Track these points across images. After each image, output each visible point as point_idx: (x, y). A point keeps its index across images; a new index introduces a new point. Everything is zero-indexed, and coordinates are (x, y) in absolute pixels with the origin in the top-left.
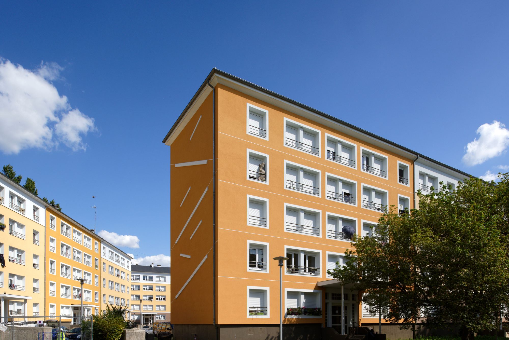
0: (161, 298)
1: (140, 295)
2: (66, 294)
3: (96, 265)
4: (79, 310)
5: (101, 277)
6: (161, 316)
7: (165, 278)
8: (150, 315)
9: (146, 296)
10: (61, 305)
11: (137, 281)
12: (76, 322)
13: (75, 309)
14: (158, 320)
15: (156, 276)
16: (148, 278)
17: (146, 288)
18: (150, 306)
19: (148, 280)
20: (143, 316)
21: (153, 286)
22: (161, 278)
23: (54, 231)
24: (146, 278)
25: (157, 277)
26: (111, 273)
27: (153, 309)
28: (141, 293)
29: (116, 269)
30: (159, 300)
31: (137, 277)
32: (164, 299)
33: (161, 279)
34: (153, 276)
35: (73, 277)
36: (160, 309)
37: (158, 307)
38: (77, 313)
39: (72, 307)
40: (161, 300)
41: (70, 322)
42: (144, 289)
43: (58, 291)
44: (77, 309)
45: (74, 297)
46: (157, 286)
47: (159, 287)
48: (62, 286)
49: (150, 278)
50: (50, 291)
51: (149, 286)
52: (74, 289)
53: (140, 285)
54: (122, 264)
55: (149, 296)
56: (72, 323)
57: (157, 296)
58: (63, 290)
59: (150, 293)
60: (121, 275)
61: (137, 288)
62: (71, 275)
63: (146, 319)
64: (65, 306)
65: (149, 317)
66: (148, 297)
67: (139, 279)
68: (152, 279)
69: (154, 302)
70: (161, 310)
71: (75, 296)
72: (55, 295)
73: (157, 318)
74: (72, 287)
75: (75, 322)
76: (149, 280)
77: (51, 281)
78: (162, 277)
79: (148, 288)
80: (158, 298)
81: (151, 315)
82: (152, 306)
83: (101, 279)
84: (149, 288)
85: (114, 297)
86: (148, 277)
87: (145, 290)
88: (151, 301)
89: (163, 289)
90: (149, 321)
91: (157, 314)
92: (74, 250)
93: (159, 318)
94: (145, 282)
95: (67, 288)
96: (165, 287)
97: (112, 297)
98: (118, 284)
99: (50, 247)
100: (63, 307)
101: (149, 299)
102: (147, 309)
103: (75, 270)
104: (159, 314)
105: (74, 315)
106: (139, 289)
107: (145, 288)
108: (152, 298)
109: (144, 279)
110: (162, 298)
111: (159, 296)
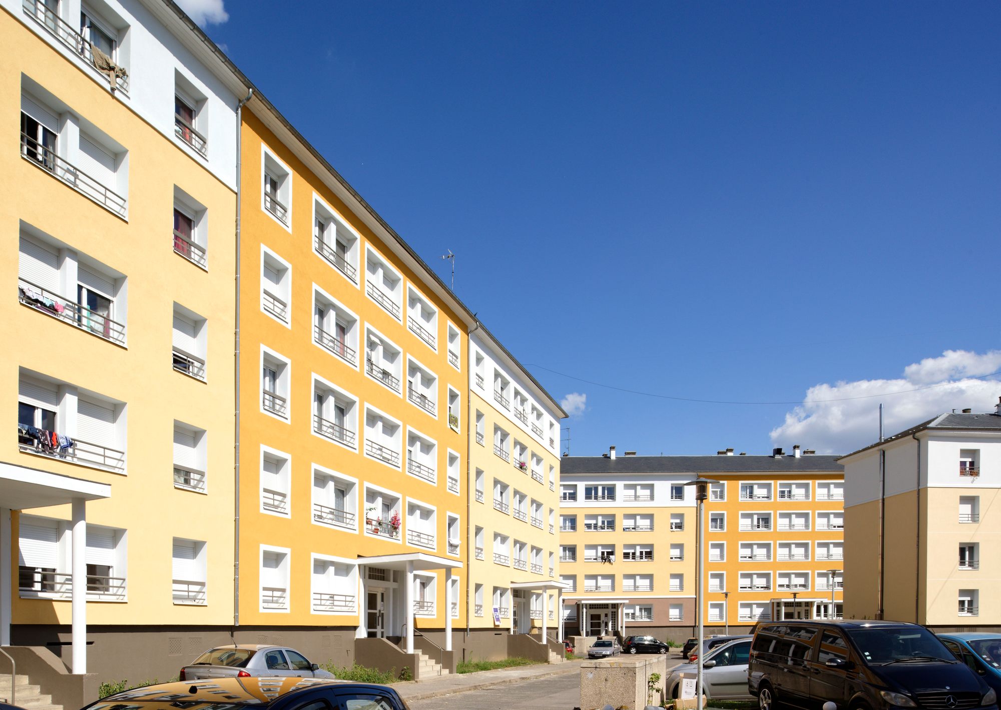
0: (638, 554)
1: (576, 545)
2: (339, 513)
3: (450, 416)
4: (388, 580)
5: (468, 463)
6: (638, 608)
7: (651, 487)
8: (605, 606)
9: (594, 547)
10: (315, 555)
11: (569, 503)
12: (379, 627)
13: (374, 573)
14: (630, 620)
15: (624, 485)
16: (600, 493)
17: (593, 522)
18: (605, 577)
19: (600, 499)
20: (585, 610)
21: (614, 516)
22: (638, 488)
23: (284, 230)
24: (593, 491)
25: (627, 487)
26: (501, 454)
27: (613, 587)
28: (581, 537)
29: (516, 443)
30: (634, 558)
31: (568, 492)
32: (649, 555)
33: (640, 491)
34: (615, 485)
35: (365, 447)
36: (636, 587)
37: (631, 582)
38: (382, 594)
39: (359, 566)
40: (638, 559)
41: (355, 628)
42: (589, 526)
43: (301, 497)
44: (383, 579)
45: (369, 527)
46: (628, 516)
47: (633, 517)
48: (321, 480)
49: (606, 491)
50: (261, 490)
51: (603, 516)
52: (372, 495)
53: (576, 516)
54: (535, 430)
55: (604, 546)
56: (362, 633)
57: (627, 546)
58: (326, 496)
59: (605, 537)
60: (531, 465)
61: (567, 525)
62: (357, 437)
63: (593, 617)
64: (332, 563)
65: (602, 612)
66: (600, 550)
67: (573, 497)
68: (611, 493)
69: (619, 565)
70: (640, 589)
71: (374, 523)
72: (288, 510)
73: (627, 614)
74: (361, 485)
75: (375, 628)
76: (603, 497)
77: (265, 444)
78: (644, 487)
79: (600, 524)
80: (628, 554)
81: (607, 605)
82: (612, 577)
83: (468, 469)
84: (603, 522)
85: (510, 542)
86: (600, 489)
87: (593, 530)
88: (610, 561)
89: (647, 522)
90: (603, 625)
91: (627, 601)
92: (368, 337)
93: (633, 614)
94: (592, 503)
95: (342, 491)
96: (651, 517)
97: (504, 539)
98: (522, 497)
99: (263, 295)
100: (321, 566)
101: (602, 558)
102: (596, 589)
103: (372, 419)
104: (631, 605)
105: (371, 600)
106: (574, 527)
107: (591, 524)
108: (612, 553)
109: (588, 496)
110: (641, 553)
111: (633, 546)
